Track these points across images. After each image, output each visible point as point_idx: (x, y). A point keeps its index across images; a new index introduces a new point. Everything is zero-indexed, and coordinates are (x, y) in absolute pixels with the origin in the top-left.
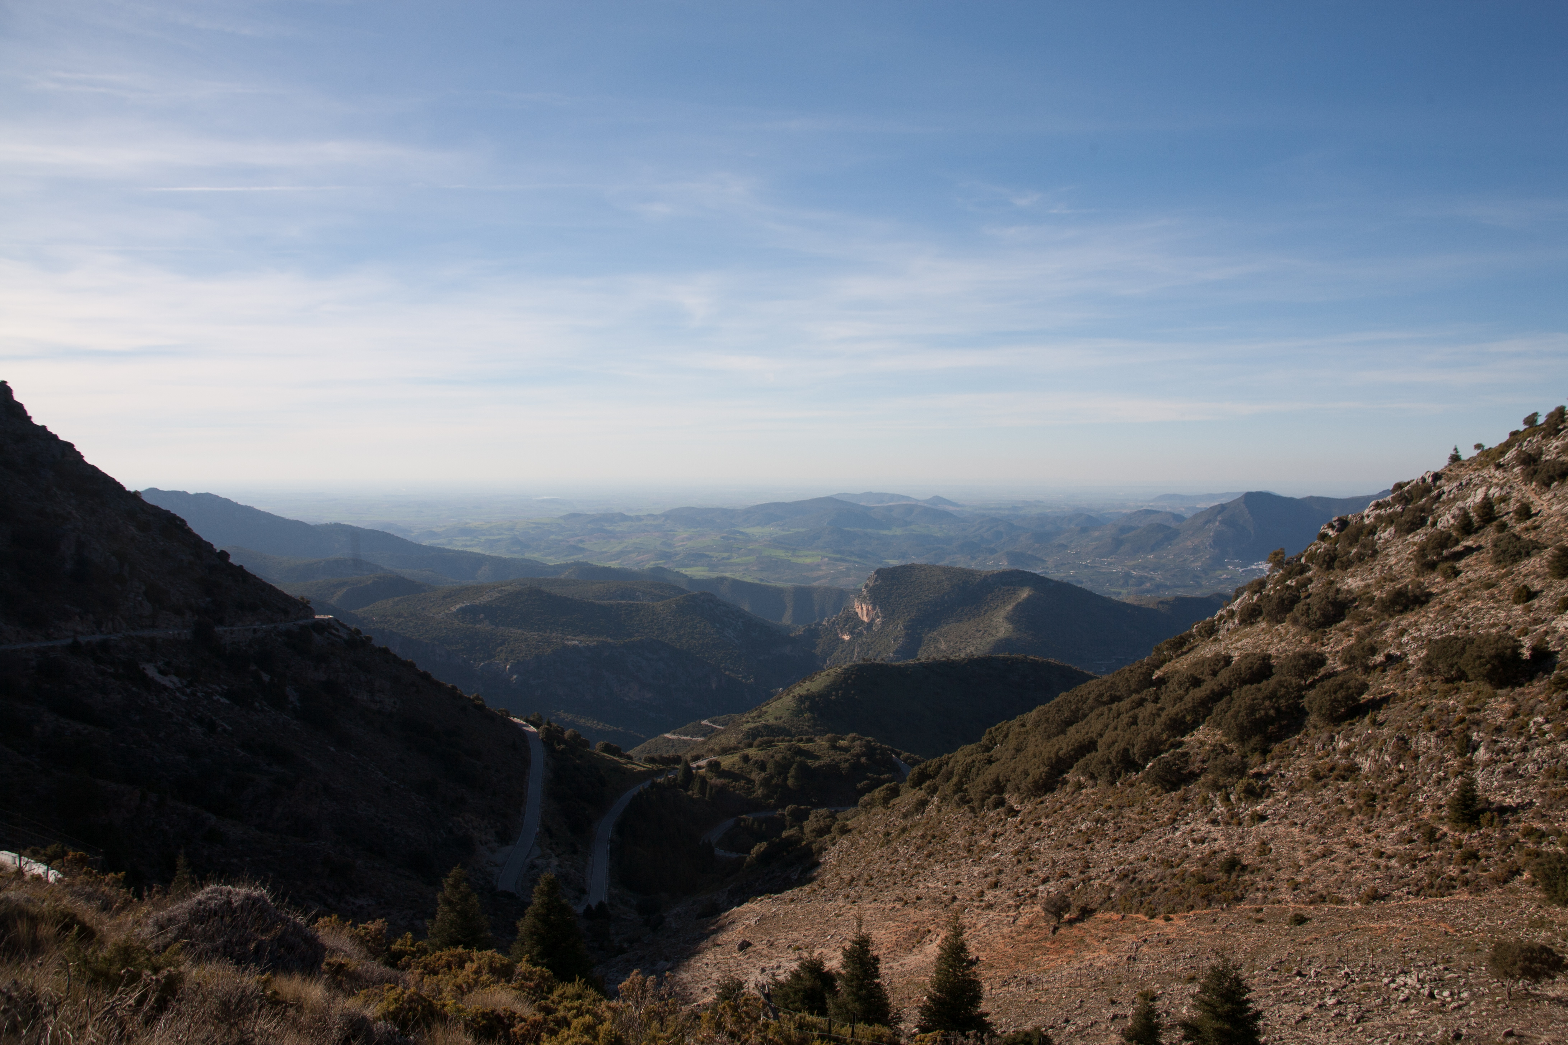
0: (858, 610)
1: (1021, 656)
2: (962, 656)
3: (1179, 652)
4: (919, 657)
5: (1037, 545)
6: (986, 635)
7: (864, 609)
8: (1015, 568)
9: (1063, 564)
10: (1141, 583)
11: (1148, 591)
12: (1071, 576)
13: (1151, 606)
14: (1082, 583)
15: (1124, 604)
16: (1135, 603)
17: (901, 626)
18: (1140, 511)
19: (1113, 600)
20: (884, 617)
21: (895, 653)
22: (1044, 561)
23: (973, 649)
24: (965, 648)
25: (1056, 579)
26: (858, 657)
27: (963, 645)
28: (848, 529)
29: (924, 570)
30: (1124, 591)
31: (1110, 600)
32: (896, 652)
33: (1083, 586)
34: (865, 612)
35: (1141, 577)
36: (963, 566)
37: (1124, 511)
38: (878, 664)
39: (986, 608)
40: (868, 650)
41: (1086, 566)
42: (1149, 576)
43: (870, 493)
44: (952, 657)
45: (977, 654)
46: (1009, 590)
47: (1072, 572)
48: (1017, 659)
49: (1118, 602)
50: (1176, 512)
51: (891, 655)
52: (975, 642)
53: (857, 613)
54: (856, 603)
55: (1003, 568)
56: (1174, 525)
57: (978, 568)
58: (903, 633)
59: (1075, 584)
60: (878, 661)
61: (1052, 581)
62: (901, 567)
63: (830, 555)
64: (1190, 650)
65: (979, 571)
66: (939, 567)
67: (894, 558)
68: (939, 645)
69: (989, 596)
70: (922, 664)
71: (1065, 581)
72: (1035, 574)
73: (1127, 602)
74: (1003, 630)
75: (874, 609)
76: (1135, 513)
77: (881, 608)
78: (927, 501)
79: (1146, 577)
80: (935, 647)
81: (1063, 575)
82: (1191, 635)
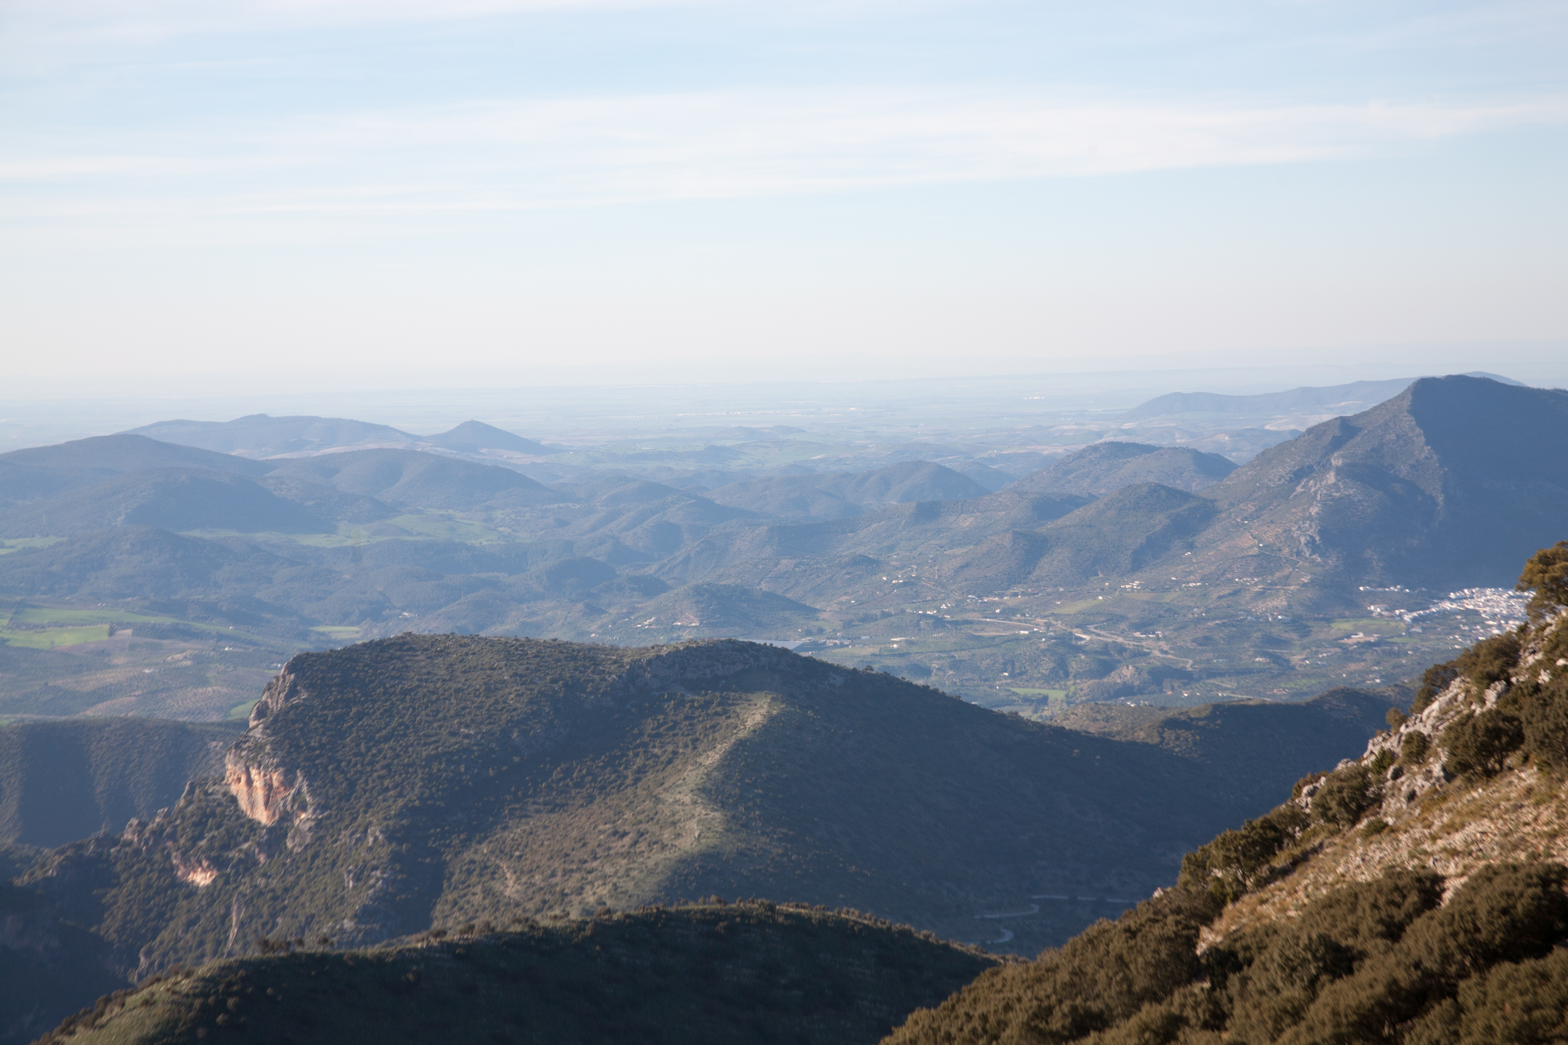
0: (238, 789)
1: (756, 906)
2: (575, 915)
3: (1264, 871)
4: (436, 925)
5: (786, 563)
6: (642, 846)
7: (258, 783)
8: (723, 634)
9: (866, 619)
10: (1107, 668)
11: (1128, 690)
12: (894, 654)
13: (1141, 735)
14: (927, 672)
15: (1060, 732)
16: (1093, 729)
17: (375, 833)
18: (1095, 449)
19: (1027, 723)
20: (321, 807)
21: (361, 916)
22: (810, 612)
23: (603, 891)
24: (580, 891)
25: (850, 665)
26: (242, 936)
27: (573, 882)
28: (196, 533)
29: (444, 652)
30: (1056, 695)
31: (1014, 723)
32: (363, 916)
33: (931, 681)
34: (260, 795)
35: (1105, 649)
36: (564, 635)
37: (1047, 450)
38: (311, 957)
39: (639, 762)
40: (273, 916)
41: (939, 623)
42: (1130, 644)
43: (263, 417)
44: (544, 921)
45: (620, 908)
46: (707, 704)
47: (896, 642)
48: (744, 915)
49: (1041, 727)
50: (1206, 446)
51: (348, 924)
52: (609, 870)
53: (234, 800)
54: (232, 768)
55: (686, 636)
56: (1198, 486)
57: (608, 640)
58: (384, 852)
59: (908, 678)
60: (311, 945)
61: (837, 670)
62: (370, 646)
63: (141, 619)
64: (1296, 863)
65: (614, 649)
66: (490, 643)
67: (344, 618)
68: (497, 886)
69: (649, 725)
70: (450, 947)
71: (877, 668)
72: (785, 651)
73: (1067, 725)
74: (694, 828)
75: (288, 783)
76: (1081, 455)
77: (310, 778)
78: (442, 439)
79: (1121, 649)
80: (488, 892)
81: (868, 651)
82: (1299, 819)
